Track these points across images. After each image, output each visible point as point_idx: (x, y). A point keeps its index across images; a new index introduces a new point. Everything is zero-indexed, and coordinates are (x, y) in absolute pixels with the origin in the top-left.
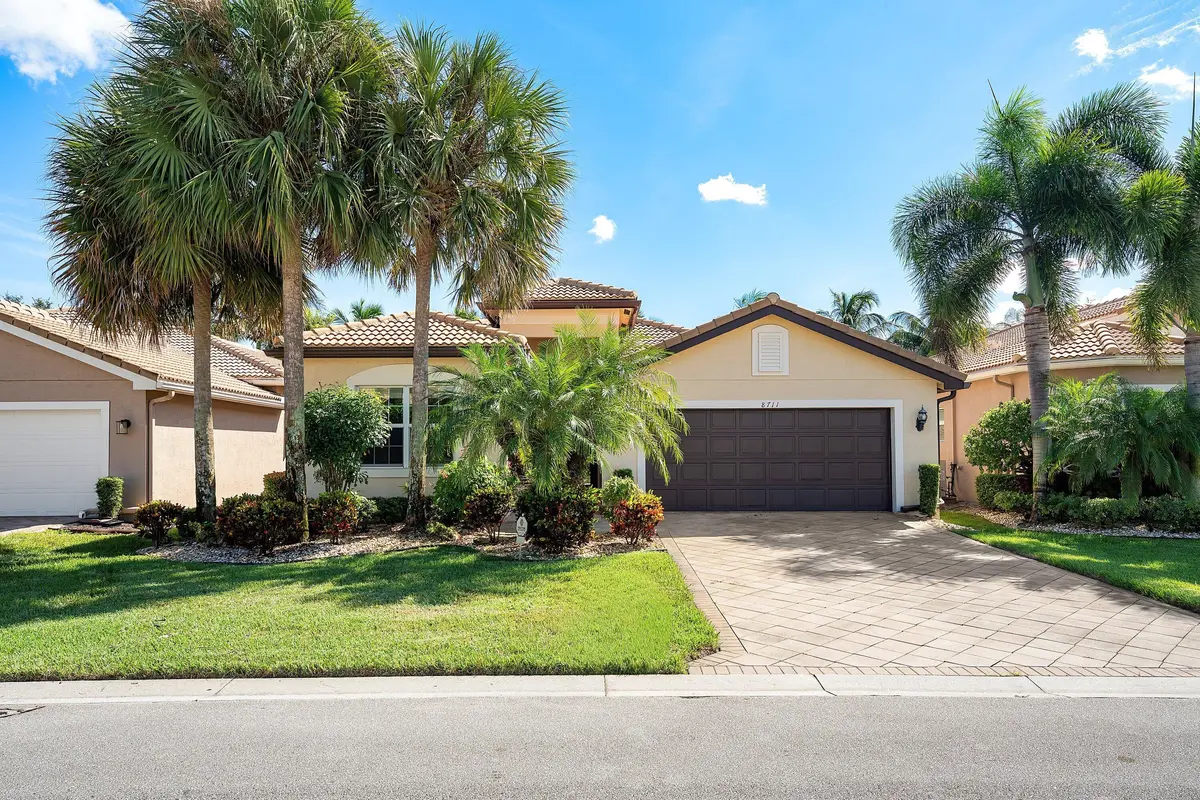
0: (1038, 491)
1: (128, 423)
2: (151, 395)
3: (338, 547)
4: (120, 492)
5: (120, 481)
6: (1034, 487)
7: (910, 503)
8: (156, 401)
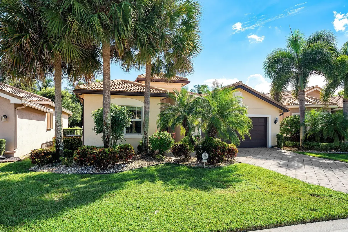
0: (302, 141)
1: (6, 117)
2: (17, 105)
3: (129, 165)
4: (4, 145)
5: (5, 141)
6: (301, 140)
7: (273, 145)
8: (19, 108)
